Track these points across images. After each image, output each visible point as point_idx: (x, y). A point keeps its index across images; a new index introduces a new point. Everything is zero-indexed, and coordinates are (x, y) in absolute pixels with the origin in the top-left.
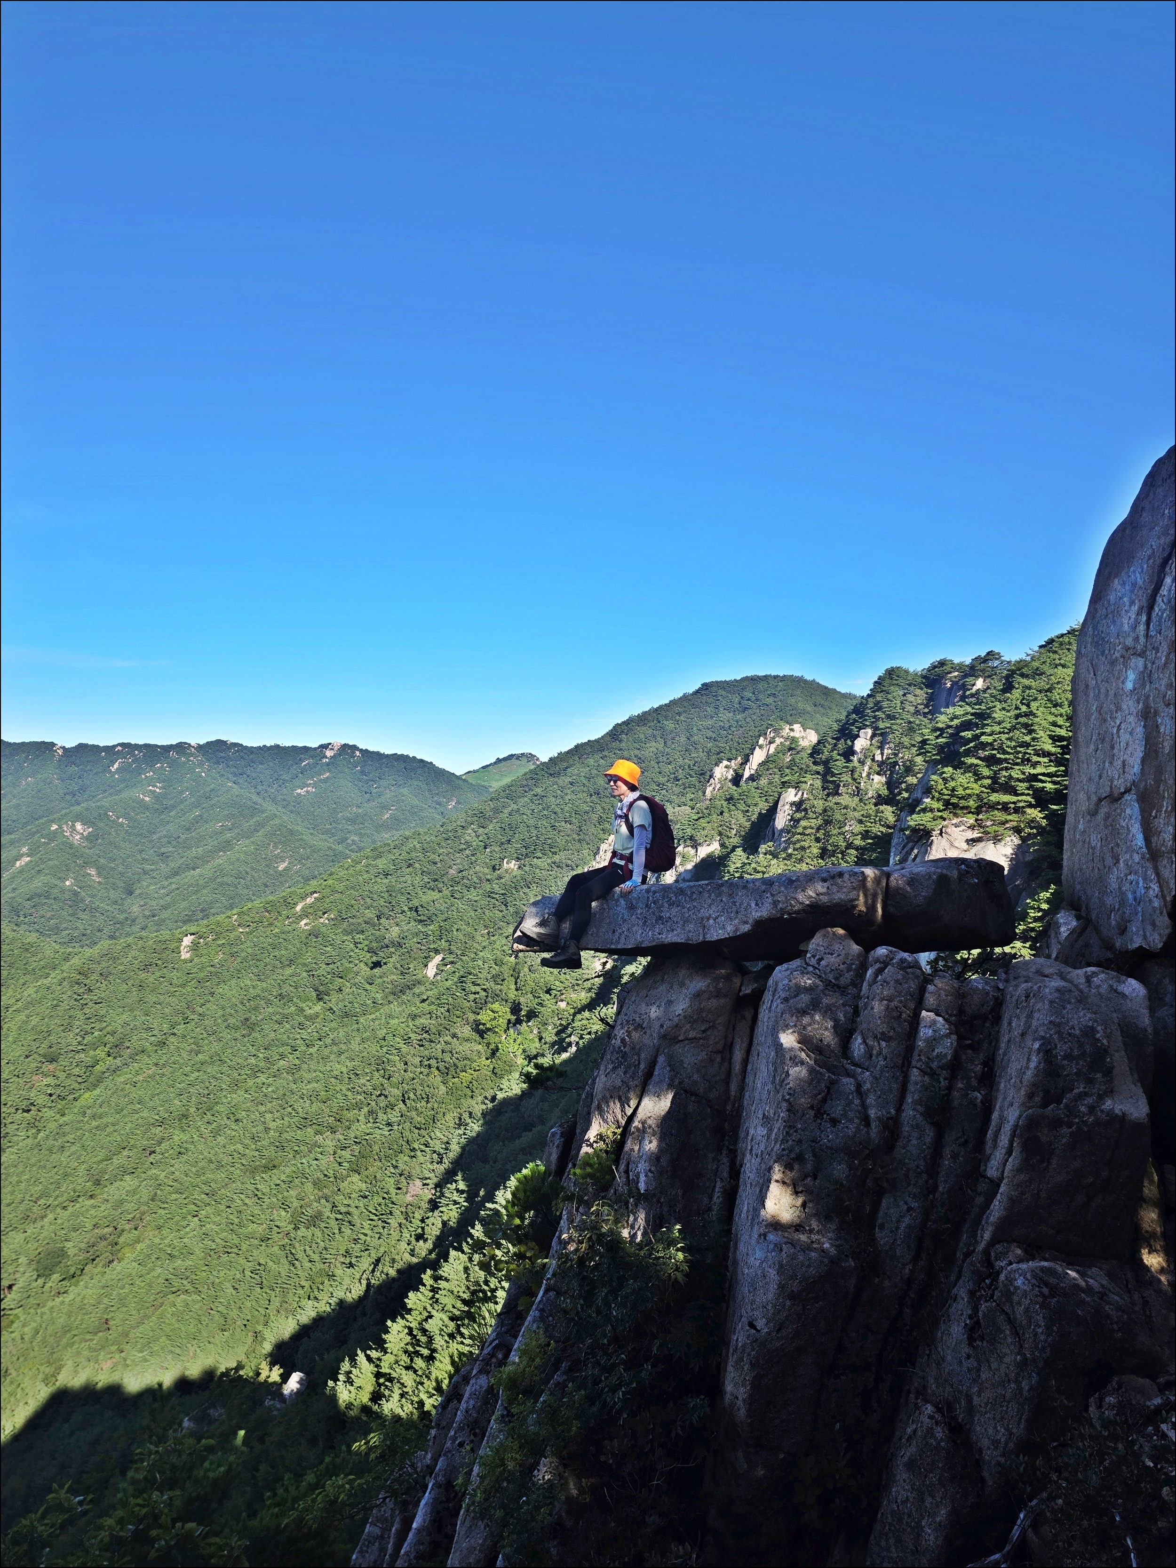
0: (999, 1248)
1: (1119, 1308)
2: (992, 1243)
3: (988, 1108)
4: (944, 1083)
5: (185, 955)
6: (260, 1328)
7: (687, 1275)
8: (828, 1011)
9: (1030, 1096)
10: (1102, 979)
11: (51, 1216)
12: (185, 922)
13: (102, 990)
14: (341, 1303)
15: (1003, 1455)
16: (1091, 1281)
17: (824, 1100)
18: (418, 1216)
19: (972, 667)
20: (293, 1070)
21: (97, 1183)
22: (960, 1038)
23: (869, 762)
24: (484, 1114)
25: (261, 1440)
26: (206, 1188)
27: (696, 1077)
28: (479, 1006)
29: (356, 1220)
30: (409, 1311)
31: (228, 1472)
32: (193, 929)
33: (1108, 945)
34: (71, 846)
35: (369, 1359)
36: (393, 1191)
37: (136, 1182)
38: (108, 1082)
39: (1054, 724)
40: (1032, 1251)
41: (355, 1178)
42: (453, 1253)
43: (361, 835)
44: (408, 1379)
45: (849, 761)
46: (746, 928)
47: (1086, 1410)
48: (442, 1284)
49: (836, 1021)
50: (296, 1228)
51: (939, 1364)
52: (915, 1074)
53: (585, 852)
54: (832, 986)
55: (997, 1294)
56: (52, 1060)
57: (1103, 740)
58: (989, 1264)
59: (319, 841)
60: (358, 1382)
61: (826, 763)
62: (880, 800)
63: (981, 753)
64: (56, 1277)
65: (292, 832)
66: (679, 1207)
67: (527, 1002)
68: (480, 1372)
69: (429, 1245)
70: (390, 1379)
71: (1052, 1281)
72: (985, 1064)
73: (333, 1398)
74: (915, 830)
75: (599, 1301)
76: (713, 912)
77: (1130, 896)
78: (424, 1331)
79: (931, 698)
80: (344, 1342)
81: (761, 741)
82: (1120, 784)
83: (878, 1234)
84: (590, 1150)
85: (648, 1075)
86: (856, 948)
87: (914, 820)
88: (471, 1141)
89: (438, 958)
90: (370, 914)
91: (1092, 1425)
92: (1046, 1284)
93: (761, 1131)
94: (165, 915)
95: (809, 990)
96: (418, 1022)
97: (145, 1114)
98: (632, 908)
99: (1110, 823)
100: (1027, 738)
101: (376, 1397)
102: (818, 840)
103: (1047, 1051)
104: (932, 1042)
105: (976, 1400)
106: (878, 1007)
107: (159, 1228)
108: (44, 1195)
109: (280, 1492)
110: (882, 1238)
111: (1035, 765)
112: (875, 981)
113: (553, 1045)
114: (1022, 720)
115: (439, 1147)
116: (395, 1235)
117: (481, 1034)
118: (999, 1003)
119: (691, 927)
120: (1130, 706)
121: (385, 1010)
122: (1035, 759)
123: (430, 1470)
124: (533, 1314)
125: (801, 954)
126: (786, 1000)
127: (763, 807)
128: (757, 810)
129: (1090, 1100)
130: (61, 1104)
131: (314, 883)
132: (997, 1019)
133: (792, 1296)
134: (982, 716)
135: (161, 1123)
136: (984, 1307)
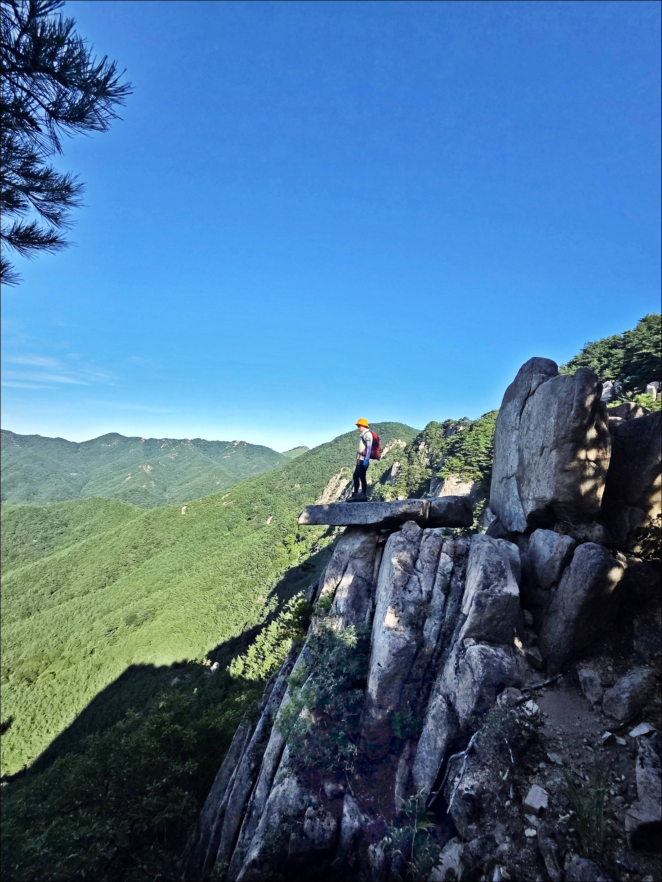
0: (467, 640)
1: (508, 663)
2: (465, 638)
3: (463, 590)
4: (449, 579)
5: (183, 513)
6: (204, 646)
7: (356, 645)
8: (409, 551)
9: (479, 586)
10: (504, 543)
11: (132, 603)
12: (183, 501)
13: (154, 524)
14: (233, 638)
15: (466, 715)
16: (498, 653)
17: (407, 584)
18: (261, 608)
19: (459, 422)
20: (218, 555)
21: (149, 592)
22: (455, 562)
23: (424, 453)
24: (285, 573)
25: (203, 687)
26: (187, 596)
27: (362, 571)
28: (285, 535)
29: (239, 609)
30: (257, 642)
31: (190, 704)
32: (186, 504)
33: (505, 529)
34: (146, 473)
35: (242, 659)
36: (253, 599)
37: (162, 592)
38: (154, 557)
39: (486, 443)
40: (478, 640)
41: (239, 594)
42: (273, 622)
43: (246, 473)
44: (255, 666)
45: (417, 453)
46: (381, 520)
47: (496, 700)
48: (269, 633)
49: (411, 554)
50: (218, 611)
51: (444, 681)
52: (438, 576)
53: (324, 482)
54: (411, 542)
55: (465, 657)
56: (135, 548)
57: (504, 457)
58: (463, 645)
59: (231, 475)
60: (237, 667)
61: (409, 453)
62: (427, 467)
63: (462, 452)
64: (133, 625)
65: (222, 471)
66: (354, 618)
67: (302, 534)
68: (281, 674)
69: (265, 618)
70: (249, 666)
71: (485, 653)
72: (463, 572)
73: (228, 672)
74: (439, 478)
75: (325, 654)
76: (370, 513)
77: (513, 513)
78: (262, 649)
79: (445, 432)
80: (233, 652)
81: (387, 445)
82: (510, 474)
83: (424, 632)
84: (323, 596)
85: (345, 570)
86: (419, 528)
87: (439, 474)
88: (280, 582)
89: (271, 518)
90: (247, 501)
91: (498, 706)
92: (483, 654)
93: (384, 593)
94: (177, 498)
95: (402, 543)
96: (264, 540)
97: (167, 568)
98: (341, 511)
99: (506, 486)
100: (477, 448)
101: (244, 672)
102: (406, 480)
103: (485, 570)
104: (445, 564)
105: (457, 695)
106: (426, 551)
107: (170, 609)
108: (130, 596)
109: (209, 710)
110: (426, 634)
111: (479, 457)
112: (425, 541)
113: (310, 550)
114: (476, 441)
115: (269, 584)
116: (253, 615)
117: (285, 545)
118: (468, 550)
119: (361, 518)
120: (514, 447)
121: (252, 535)
122: (480, 455)
123: (263, 709)
124: (301, 655)
125: (399, 529)
126: (394, 546)
127: (387, 468)
128: (385, 469)
129: (499, 588)
130: (138, 564)
131: (228, 489)
132: (467, 556)
133: (394, 655)
134: (462, 439)
135: (172, 572)
136: (461, 661)
